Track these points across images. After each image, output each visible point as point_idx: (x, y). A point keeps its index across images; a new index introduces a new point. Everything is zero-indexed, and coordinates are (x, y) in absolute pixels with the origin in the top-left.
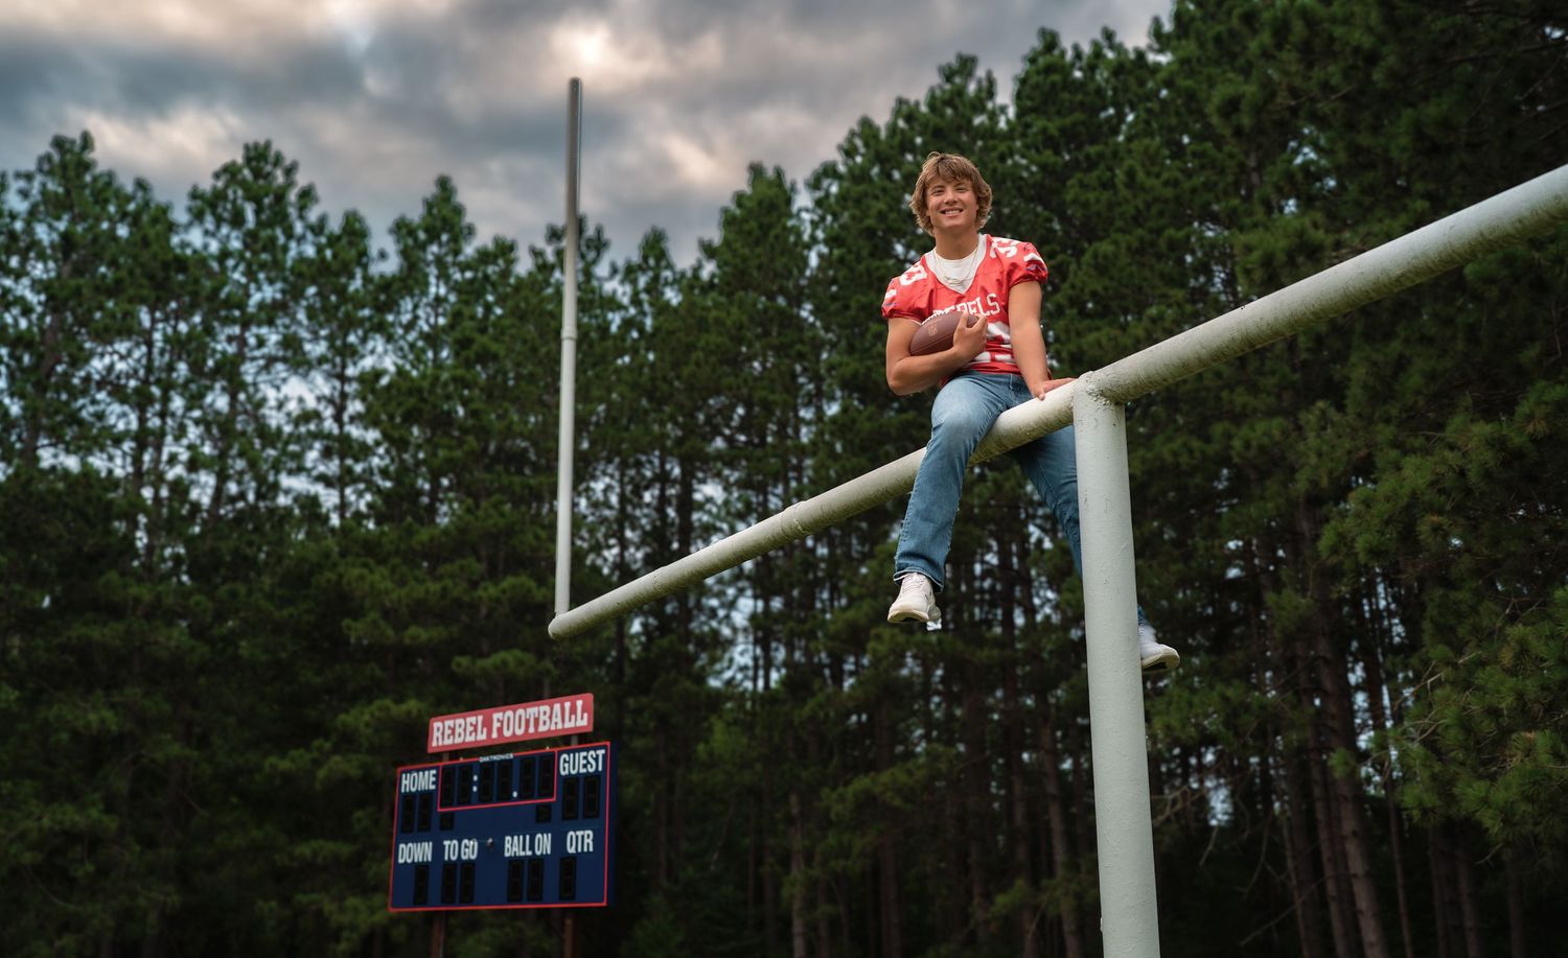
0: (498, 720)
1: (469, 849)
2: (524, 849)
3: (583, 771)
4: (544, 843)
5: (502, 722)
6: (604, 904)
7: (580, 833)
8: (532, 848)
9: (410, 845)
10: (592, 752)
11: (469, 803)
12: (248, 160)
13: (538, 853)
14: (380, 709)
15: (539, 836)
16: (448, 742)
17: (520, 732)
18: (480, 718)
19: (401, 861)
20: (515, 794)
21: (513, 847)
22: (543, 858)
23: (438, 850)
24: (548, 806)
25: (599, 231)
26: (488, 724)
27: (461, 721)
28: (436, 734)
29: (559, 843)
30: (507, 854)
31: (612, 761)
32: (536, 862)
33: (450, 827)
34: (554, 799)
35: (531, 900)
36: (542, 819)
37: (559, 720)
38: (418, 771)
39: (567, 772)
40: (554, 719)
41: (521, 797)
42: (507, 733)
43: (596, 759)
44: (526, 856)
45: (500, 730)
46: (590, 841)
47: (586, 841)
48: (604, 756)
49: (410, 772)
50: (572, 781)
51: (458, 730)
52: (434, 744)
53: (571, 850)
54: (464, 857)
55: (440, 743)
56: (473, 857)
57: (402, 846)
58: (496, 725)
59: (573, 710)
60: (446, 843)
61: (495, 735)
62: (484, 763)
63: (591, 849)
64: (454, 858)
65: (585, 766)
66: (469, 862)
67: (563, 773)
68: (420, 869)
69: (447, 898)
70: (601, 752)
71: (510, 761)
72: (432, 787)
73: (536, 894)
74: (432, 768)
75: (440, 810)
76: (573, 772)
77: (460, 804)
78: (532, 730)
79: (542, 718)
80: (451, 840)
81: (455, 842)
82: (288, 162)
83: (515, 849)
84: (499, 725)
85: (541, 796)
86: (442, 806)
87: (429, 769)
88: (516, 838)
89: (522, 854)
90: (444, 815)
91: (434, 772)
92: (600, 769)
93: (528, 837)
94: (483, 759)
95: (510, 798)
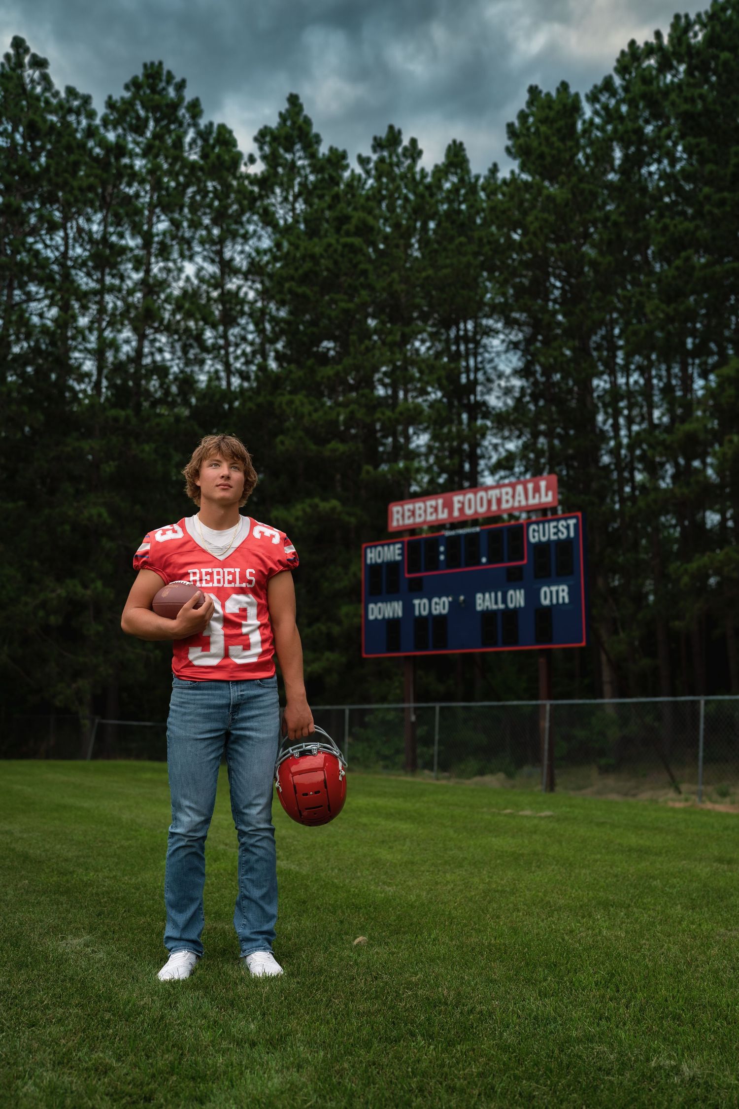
0: (459, 502)
1: (441, 606)
2: (496, 603)
3: (553, 537)
4: (517, 598)
5: (463, 504)
6: (583, 644)
7: (554, 589)
8: (504, 601)
9: (380, 605)
10: (563, 522)
11: (437, 568)
12: (147, 76)
13: (511, 606)
14: (310, 506)
15: (511, 592)
16: (408, 522)
17: (482, 510)
18: (440, 501)
19: (371, 617)
20: (484, 560)
21: (485, 602)
22: (516, 610)
23: (408, 608)
24: (520, 568)
25: (414, 142)
26: (448, 505)
27: (421, 505)
28: (395, 516)
29: (532, 597)
30: (479, 608)
31: (584, 527)
32: (510, 615)
33: (418, 588)
34: (525, 562)
35: (505, 644)
36: (514, 579)
37: (522, 498)
38: (383, 546)
39: (537, 539)
40: (517, 498)
41: (489, 562)
42: (469, 512)
43: (568, 527)
44: (498, 610)
45: (461, 510)
46: (565, 594)
47: (561, 594)
48: (576, 525)
49: (376, 546)
50: (542, 548)
51: (417, 512)
52: (395, 524)
53: (546, 602)
54: (435, 612)
55: (401, 523)
56: (445, 612)
57: (371, 606)
58: (457, 506)
59: (537, 490)
60: (416, 602)
61: (456, 513)
62: (450, 537)
63: (567, 600)
64: (425, 613)
65: (555, 534)
66: (441, 617)
67: (532, 540)
68: (392, 624)
69: (420, 644)
70: (572, 522)
71: (477, 534)
72: (398, 558)
73: (512, 637)
74: (398, 543)
75: (407, 576)
76: (544, 539)
77: (427, 570)
78: (494, 507)
79: (504, 498)
80: (421, 598)
81: (425, 601)
82: (178, 79)
83: (487, 603)
84: (460, 505)
85: (511, 559)
86: (409, 572)
87: (394, 543)
88: (487, 595)
89: (494, 607)
90: (411, 580)
91: (399, 546)
92: (572, 534)
93: (499, 594)
94: (448, 533)
95: (479, 563)
